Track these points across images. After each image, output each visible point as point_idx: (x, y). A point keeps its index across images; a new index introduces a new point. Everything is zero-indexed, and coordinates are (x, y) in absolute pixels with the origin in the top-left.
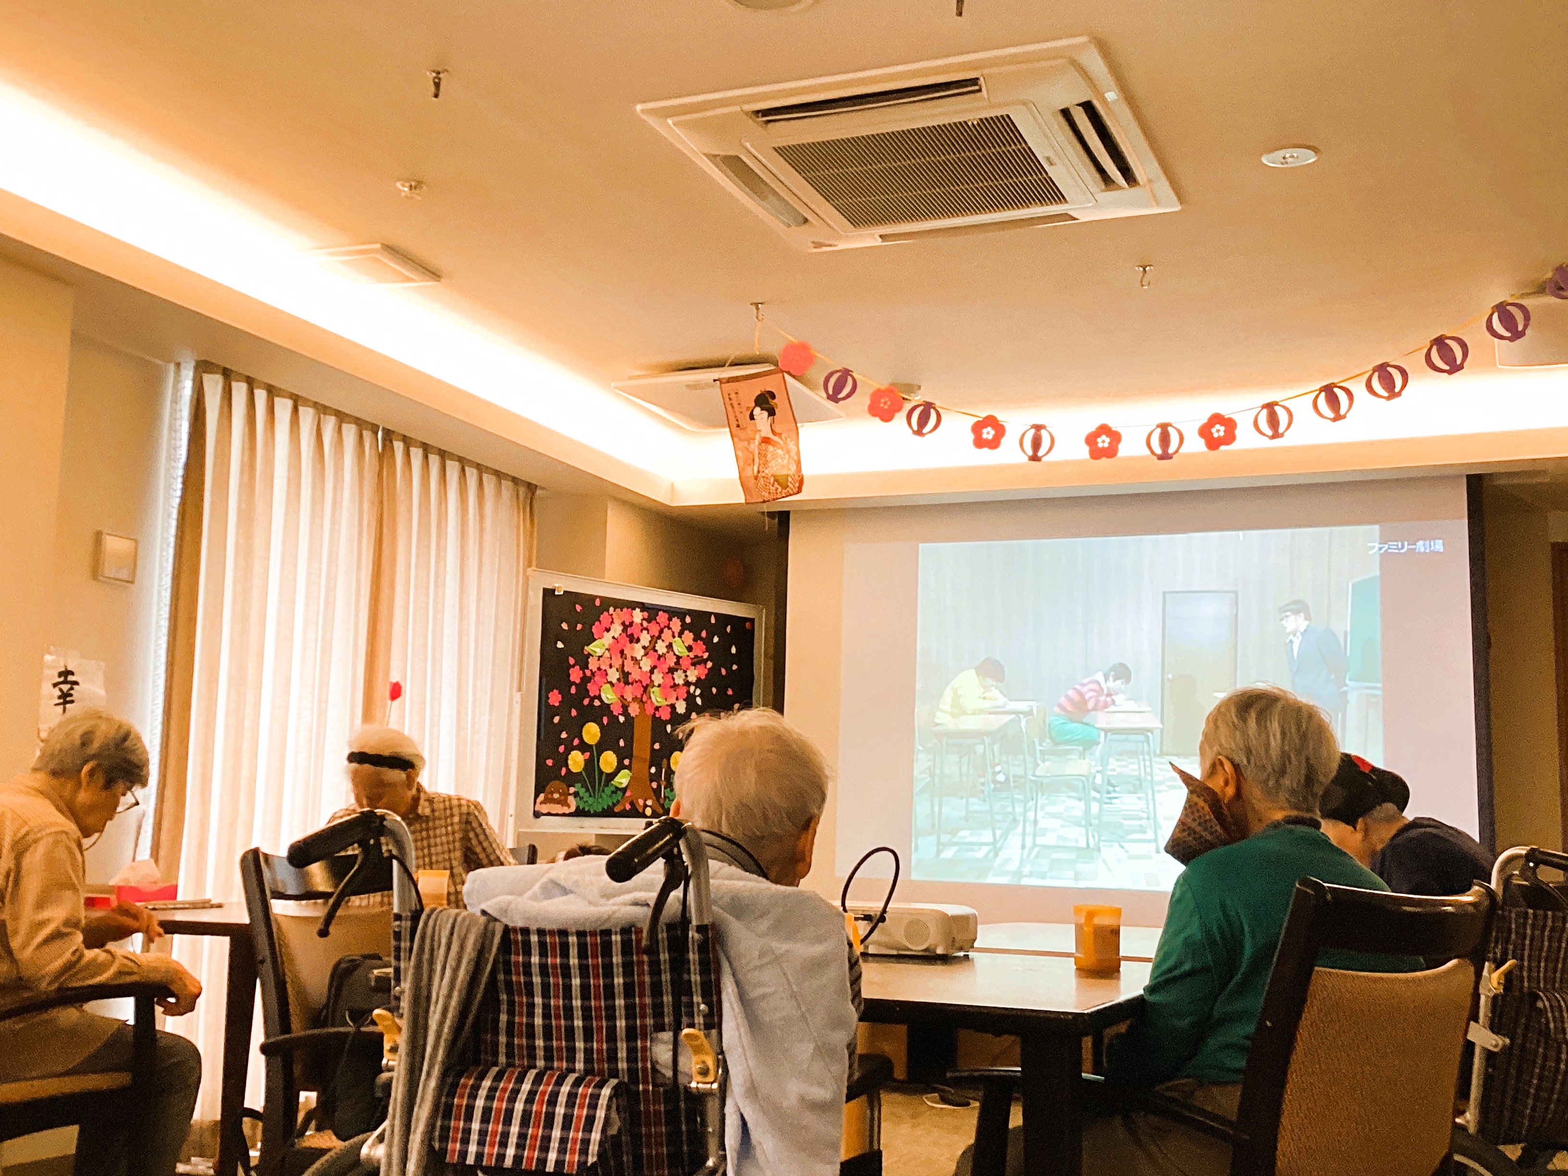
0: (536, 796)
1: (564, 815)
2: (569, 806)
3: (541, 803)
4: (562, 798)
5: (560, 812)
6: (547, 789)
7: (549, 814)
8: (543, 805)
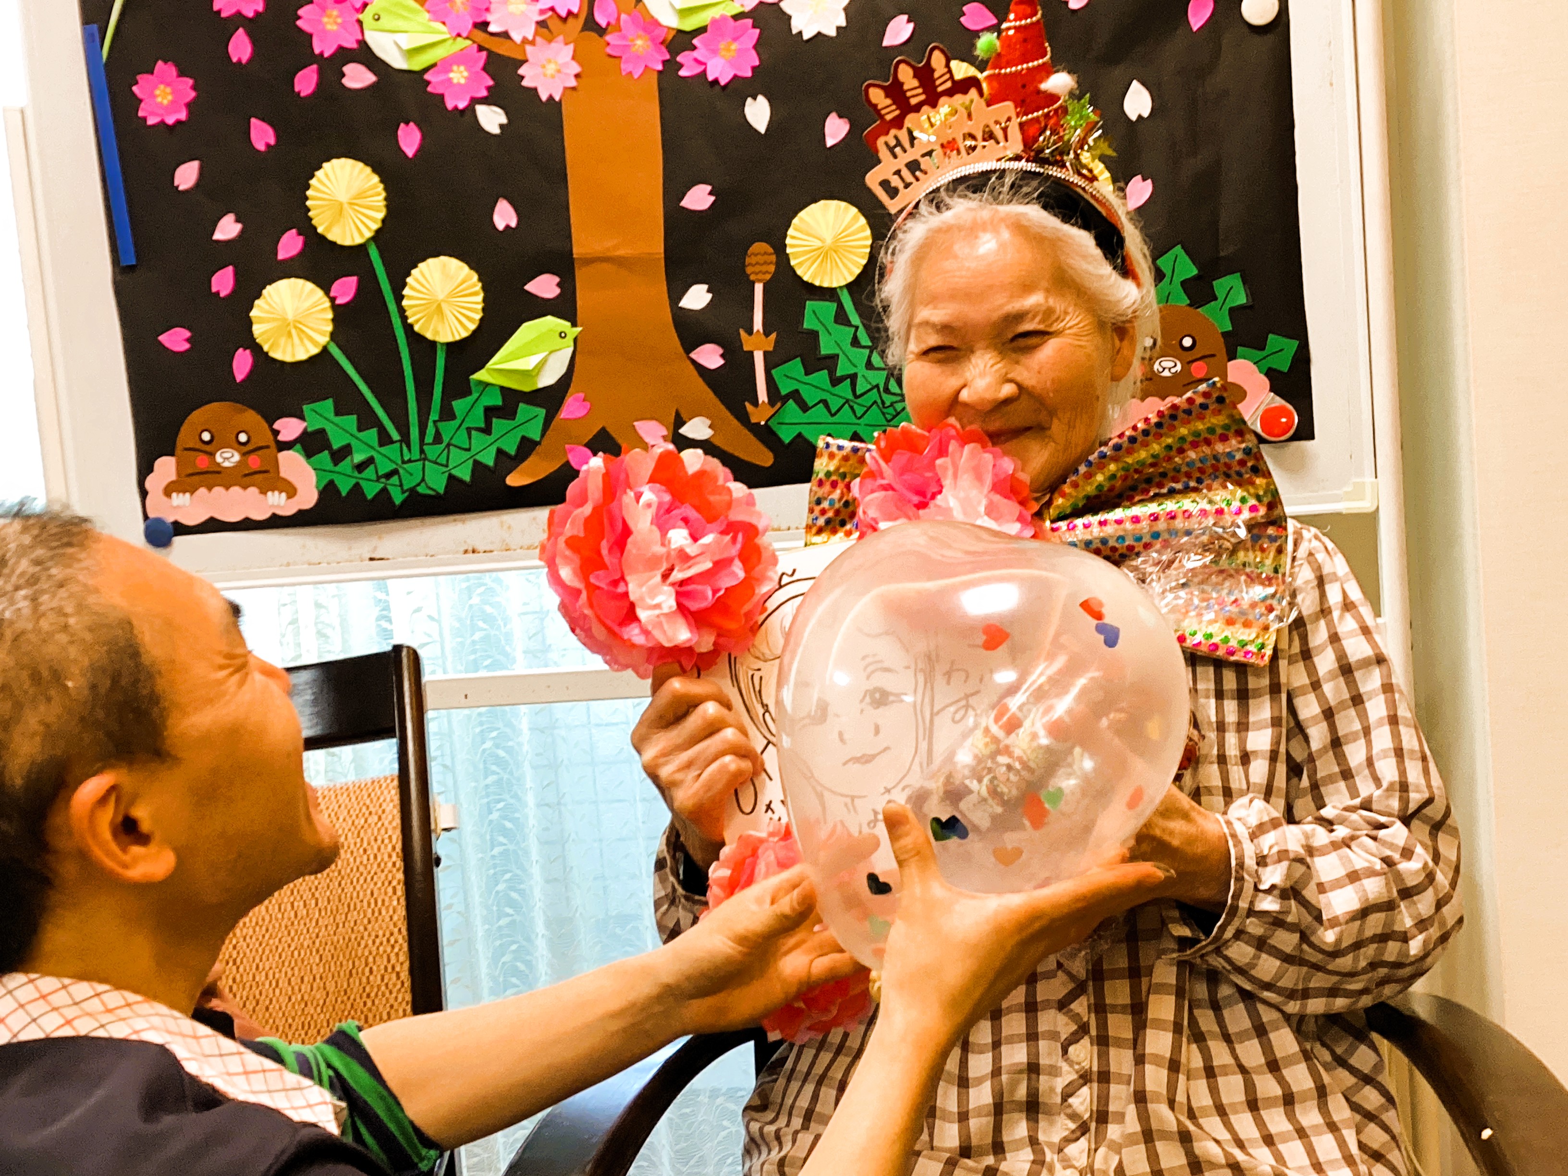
0: (145, 468)
1: (275, 522)
2: (291, 491)
3: (168, 491)
4: (255, 463)
5: (260, 515)
6: (185, 437)
7: (213, 526)
8: (179, 499)
